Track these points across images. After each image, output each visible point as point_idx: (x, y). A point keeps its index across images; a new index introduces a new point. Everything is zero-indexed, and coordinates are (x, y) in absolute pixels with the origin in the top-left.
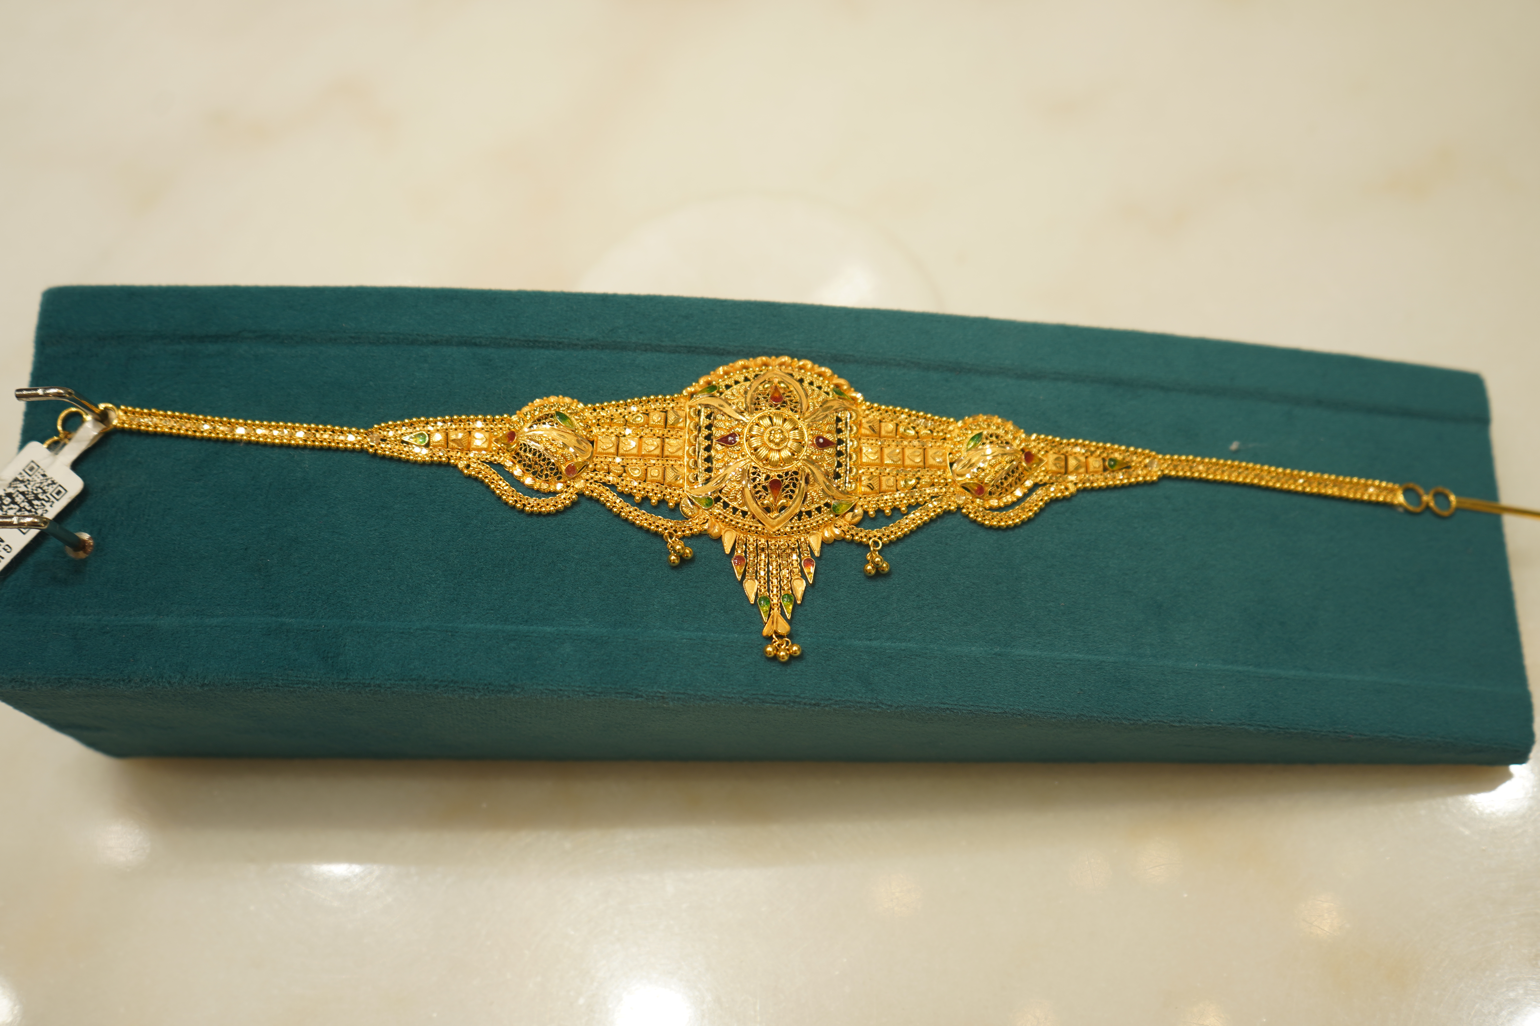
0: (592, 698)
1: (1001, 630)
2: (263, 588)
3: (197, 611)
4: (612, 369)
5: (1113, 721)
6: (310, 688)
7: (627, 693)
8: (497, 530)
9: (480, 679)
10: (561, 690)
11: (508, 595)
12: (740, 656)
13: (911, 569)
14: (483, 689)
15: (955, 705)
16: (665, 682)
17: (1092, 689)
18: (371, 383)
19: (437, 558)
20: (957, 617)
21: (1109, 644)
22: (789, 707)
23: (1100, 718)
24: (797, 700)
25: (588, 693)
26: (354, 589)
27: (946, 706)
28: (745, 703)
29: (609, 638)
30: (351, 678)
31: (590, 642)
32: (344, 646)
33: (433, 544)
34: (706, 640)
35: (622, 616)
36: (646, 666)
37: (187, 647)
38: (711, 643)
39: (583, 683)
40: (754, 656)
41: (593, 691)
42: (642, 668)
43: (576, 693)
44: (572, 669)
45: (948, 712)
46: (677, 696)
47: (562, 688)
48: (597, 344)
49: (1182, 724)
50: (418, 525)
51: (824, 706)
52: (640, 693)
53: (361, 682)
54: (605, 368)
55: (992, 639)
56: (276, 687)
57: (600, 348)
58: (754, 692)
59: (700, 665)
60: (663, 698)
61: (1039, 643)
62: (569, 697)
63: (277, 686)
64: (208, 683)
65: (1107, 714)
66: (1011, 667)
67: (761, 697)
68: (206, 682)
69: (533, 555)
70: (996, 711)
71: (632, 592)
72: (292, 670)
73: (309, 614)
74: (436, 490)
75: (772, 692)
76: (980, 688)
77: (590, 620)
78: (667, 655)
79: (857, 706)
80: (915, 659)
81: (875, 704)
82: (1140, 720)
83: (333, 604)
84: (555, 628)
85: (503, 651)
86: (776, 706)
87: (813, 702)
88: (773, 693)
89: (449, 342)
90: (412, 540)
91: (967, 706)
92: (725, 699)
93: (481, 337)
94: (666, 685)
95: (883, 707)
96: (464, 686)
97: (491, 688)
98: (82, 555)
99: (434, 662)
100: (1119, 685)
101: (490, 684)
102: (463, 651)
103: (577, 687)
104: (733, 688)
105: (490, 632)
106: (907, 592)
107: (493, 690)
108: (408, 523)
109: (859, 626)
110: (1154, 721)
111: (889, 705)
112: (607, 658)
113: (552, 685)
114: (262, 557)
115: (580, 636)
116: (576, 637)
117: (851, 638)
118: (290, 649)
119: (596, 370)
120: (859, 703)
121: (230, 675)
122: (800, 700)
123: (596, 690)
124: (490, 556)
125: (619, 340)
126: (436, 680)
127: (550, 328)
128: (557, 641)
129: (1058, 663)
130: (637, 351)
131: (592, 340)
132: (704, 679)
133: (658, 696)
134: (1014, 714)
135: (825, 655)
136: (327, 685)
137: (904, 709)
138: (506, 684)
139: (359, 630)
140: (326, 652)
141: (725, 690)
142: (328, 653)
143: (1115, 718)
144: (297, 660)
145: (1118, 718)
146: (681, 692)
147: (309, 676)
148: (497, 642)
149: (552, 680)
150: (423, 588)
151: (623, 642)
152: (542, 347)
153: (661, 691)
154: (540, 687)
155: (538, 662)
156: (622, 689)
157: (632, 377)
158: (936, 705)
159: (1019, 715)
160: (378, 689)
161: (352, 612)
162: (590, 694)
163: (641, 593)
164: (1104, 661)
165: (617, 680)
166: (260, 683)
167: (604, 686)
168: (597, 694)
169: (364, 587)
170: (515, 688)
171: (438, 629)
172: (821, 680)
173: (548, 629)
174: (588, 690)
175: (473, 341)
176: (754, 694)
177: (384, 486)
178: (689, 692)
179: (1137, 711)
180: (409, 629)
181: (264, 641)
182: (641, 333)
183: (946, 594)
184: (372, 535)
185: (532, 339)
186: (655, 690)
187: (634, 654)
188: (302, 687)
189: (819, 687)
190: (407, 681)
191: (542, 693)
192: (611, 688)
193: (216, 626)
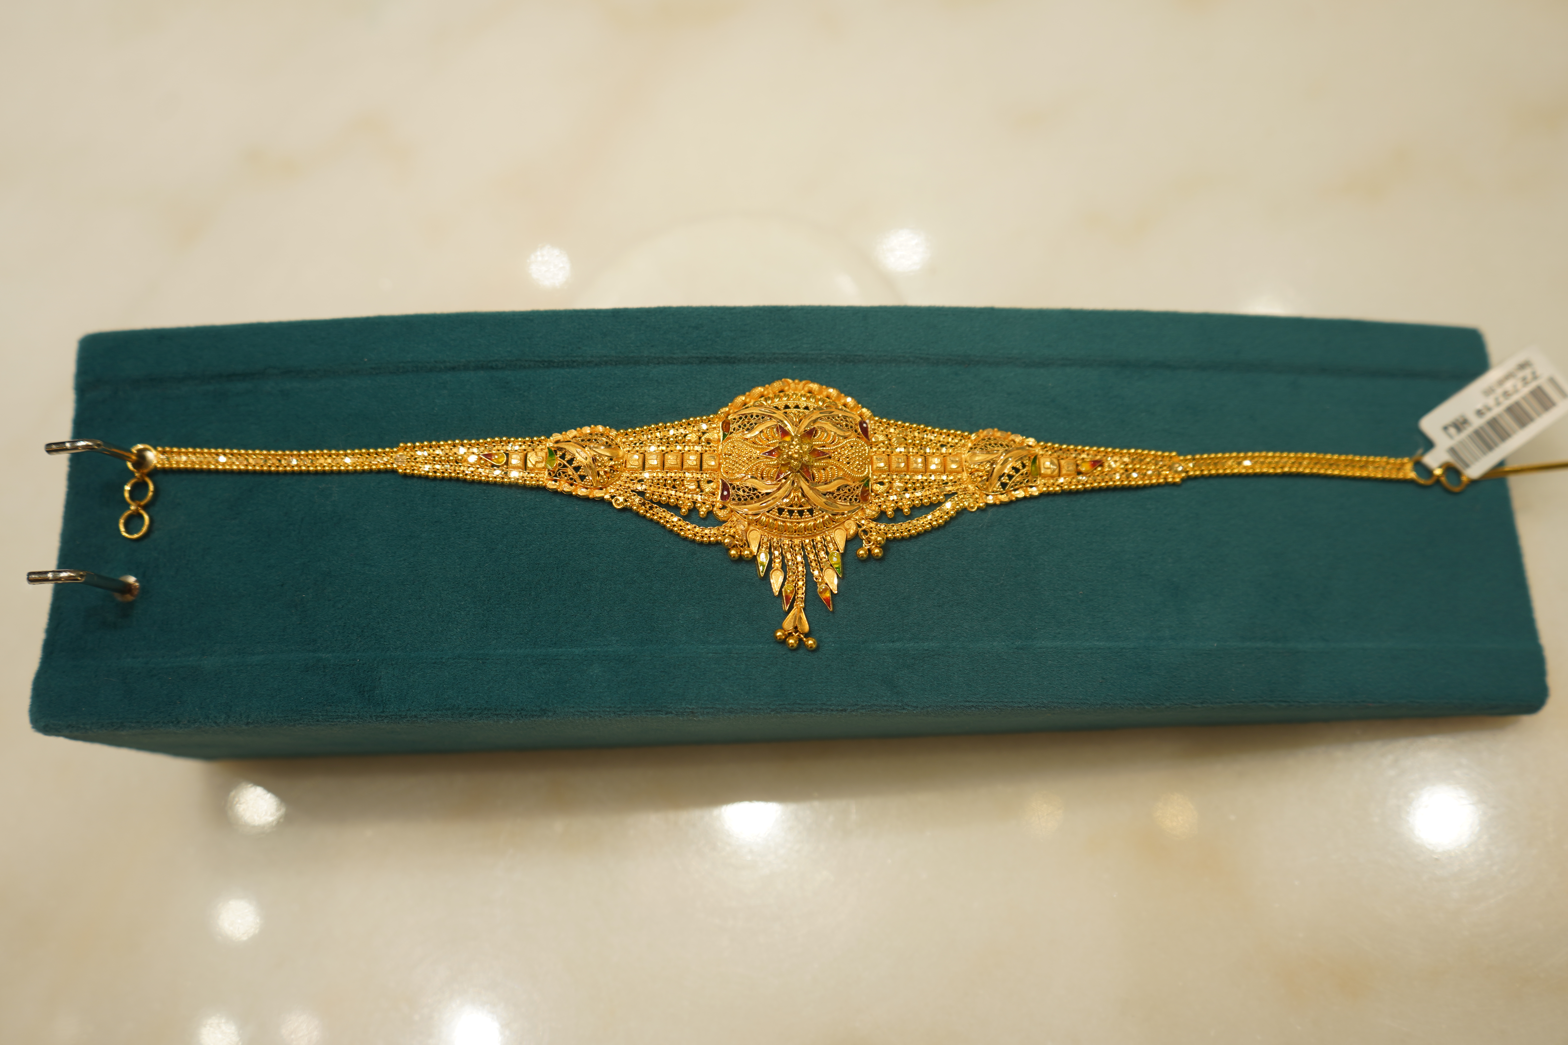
0: (623, 716)
1: (1022, 623)
2: (300, 624)
3: (239, 649)
4: (626, 384)
5: (1136, 706)
6: (350, 721)
7: (657, 711)
8: (522, 554)
9: (512, 705)
10: (592, 711)
11: (536, 619)
12: (765, 667)
13: (930, 567)
14: (516, 714)
15: (980, 702)
16: (693, 698)
17: (1115, 676)
18: (393, 413)
19: (465, 585)
20: (978, 612)
21: (1128, 630)
22: (816, 714)
23: (1123, 705)
24: (824, 708)
25: (619, 713)
26: (387, 620)
27: (971, 704)
28: (773, 713)
29: (636, 657)
30: (388, 710)
31: (618, 662)
32: (380, 679)
33: (461, 571)
34: (731, 653)
35: (649, 633)
36: (673, 682)
37: (230, 687)
38: (736, 655)
39: (613, 704)
40: (779, 667)
41: (624, 711)
42: (670, 685)
43: (607, 713)
44: (602, 691)
45: (973, 709)
46: (705, 711)
47: (593, 710)
48: (611, 360)
49: (1204, 705)
50: (446, 552)
51: (851, 711)
52: (669, 710)
53: (398, 714)
54: (619, 384)
55: (1013, 633)
56: (317, 723)
57: (614, 363)
58: (781, 703)
59: (726, 679)
60: (692, 712)
61: (1059, 633)
62: (601, 717)
63: (318, 721)
64: (252, 722)
65: (1130, 700)
66: (1033, 660)
67: (788, 707)
68: (249, 721)
69: (558, 576)
70: (1021, 706)
71: (656, 608)
72: (331, 706)
73: (345, 648)
74: (461, 516)
75: (798, 701)
76: (1004, 684)
77: (618, 638)
78: (694, 670)
79: (883, 709)
80: (939, 658)
81: (901, 706)
82: (1163, 704)
83: (368, 637)
84: (584, 649)
85: (533, 675)
86: (804, 713)
87: (840, 708)
88: (800, 702)
89: (466, 368)
90: (440, 569)
91: (991, 703)
92: (753, 710)
93: (496, 360)
94: (694, 701)
95: (909, 708)
96: (497, 713)
97: (524, 713)
98: (129, 598)
99: (467, 691)
100: (1141, 671)
101: (522, 710)
102: (494, 678)
103: (607, 707)
104: (760, 700)
105: (520, 658)
106: (927, 591)
107: (526, 715)
108: (436, 551)
109: (881, 628)
110: (1177, 704)
111: (914, 707)
112: (635, 677)
113: (583, 707)
114: (298, 593)
115: (608, 656)
116: (604, 658)
117: (874, 641)
118: (327, 685)
119: (611, 387)
120: (885, 706)
121: (272, 713)
122: (827, 707)
123: (626, 709)
124: (516, 580)
125: (631, 355)
126: (470, 709)
127: (564, 347)
128: (585, 663)
129: (1079, 653)
130: (650, 364)
131: (605, 356)
132: (731, 693)
133: (687, 712)
134: (1038, 706)
135: (849, 660)
136: (366, 719)
137: (930, 709)
138: (538, 709)
139: (393, 663)
140: (362, 685)
141: (752, 702)
142: (364, 687)
143: (1138, 704)
144: (335, 695)
145: (1141, 704)
146: (709, 706)
147: (347, 711)
148: (527, 667)
149: (582, 703)
150: (454, 616)
151: (650, 660)
152: (558, 367)
153: (689, 706)
154: (572, 710)
155: (568, 685)
156: (652, 708)
157: (646, 391)
158: (962, 704)
159: (1044, 707)
160: (415, 719)
161: (386, 643)
162: (620, 713)
163: (665, 608)
164: (1124, 648)
165: (646, 698)
166: (301, 719)
167: (633, 705)
168: (628, 713)
169: (396, 618)
170: (548, 712)
171: (470, 657)
172: (847, 686)
173: (577, 651)
174: (618, 710)
175: (490, 365)
176: (781, 705)
177: (411, 515)
178: (718, 706)
179: (1159, 695)
180: (441, 658)
181: (302, 678)
182: (652, 346)
183: (966, 590)
184: (401, 565)
185: (546, 359)
186: (683, 706)
187: (661, 672)
188: (342, 721)
189: (845, 693)
190: (442, 710)
191: (574, 715)
192: (640, 707)
193: (256, 665)
